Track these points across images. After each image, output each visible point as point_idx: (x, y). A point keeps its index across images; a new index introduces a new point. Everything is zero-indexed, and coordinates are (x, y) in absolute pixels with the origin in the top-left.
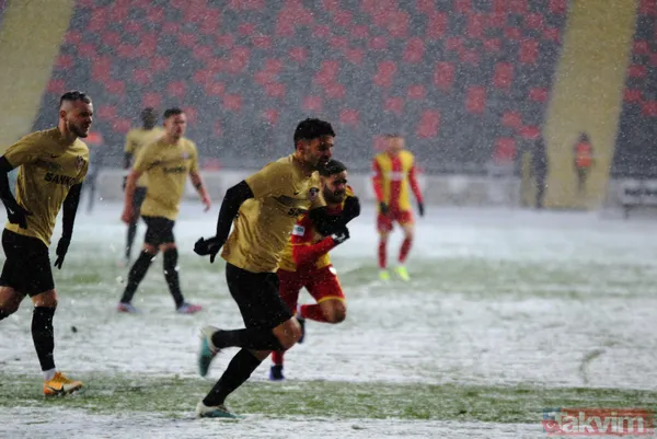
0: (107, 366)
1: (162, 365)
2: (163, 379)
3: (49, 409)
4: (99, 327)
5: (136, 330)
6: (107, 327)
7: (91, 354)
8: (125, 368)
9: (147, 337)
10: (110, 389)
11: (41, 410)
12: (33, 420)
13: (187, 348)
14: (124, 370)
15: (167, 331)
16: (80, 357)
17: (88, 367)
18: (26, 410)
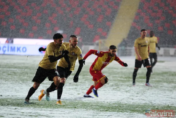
0: (149, 102)
1: (164, 102)
2: (164, 106)
3: (134, 113)
4: (146, 91)
5: (157, 92)
6: (149, 91)
7: (145, 98)
8: (154, 102)
9: (160, 94)
10: (150, 108)
11: (131, 113)
12: (129, 116)
13: (171, 97)
14: (154, 103)
15: (165, 92)
16: (141, 99)
17: (144, 102)
18: (127, 113)
